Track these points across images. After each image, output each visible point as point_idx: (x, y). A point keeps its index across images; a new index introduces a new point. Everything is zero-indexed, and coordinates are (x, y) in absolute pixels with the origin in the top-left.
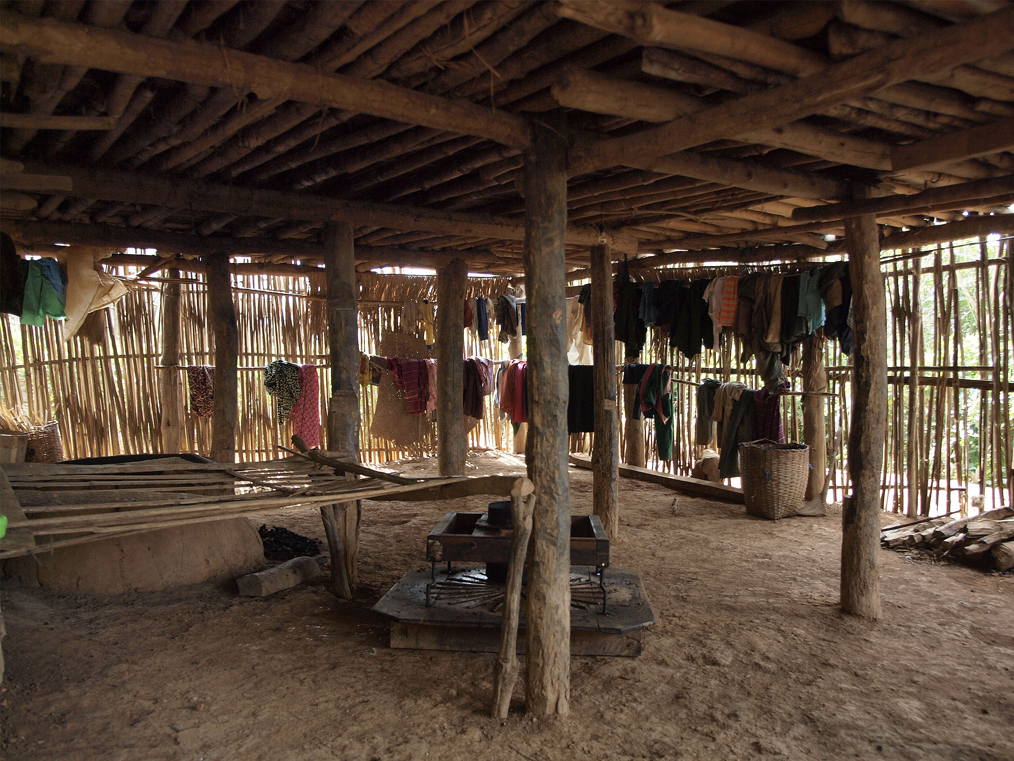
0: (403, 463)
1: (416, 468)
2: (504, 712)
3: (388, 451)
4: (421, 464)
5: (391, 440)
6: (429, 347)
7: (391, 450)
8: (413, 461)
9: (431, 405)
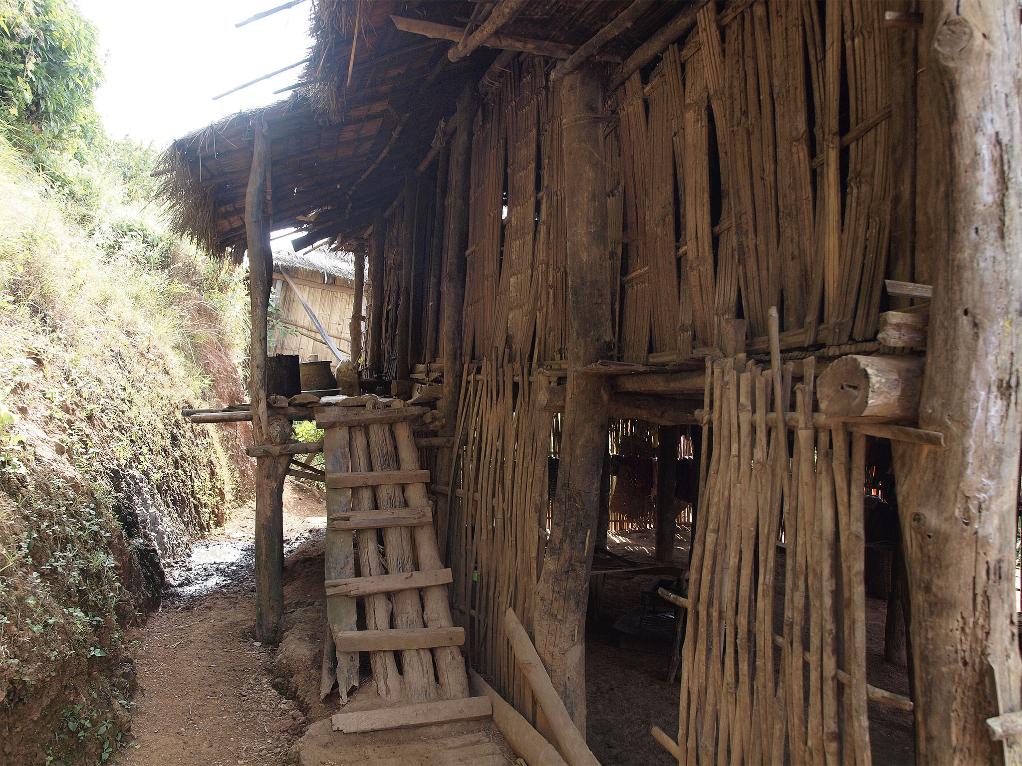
0: (631, 532)
1: (641, 537)
2: (672, 681)
3: (622, 522)
4: (644, 534)
5: (623, 514)
6: (655, 449)
7: (624, 521)
8: (639, 531)
9: (654, 492)
